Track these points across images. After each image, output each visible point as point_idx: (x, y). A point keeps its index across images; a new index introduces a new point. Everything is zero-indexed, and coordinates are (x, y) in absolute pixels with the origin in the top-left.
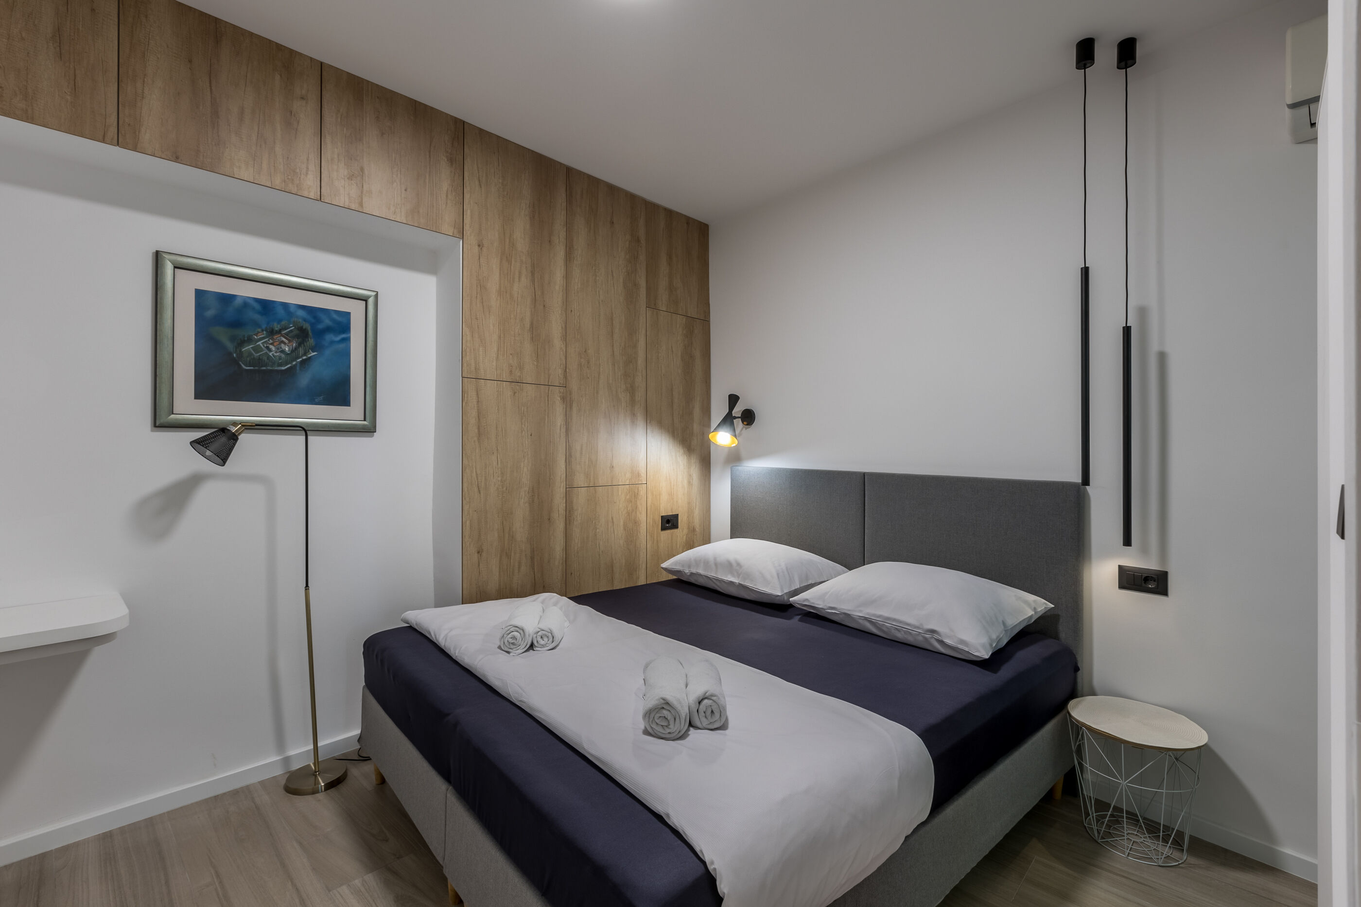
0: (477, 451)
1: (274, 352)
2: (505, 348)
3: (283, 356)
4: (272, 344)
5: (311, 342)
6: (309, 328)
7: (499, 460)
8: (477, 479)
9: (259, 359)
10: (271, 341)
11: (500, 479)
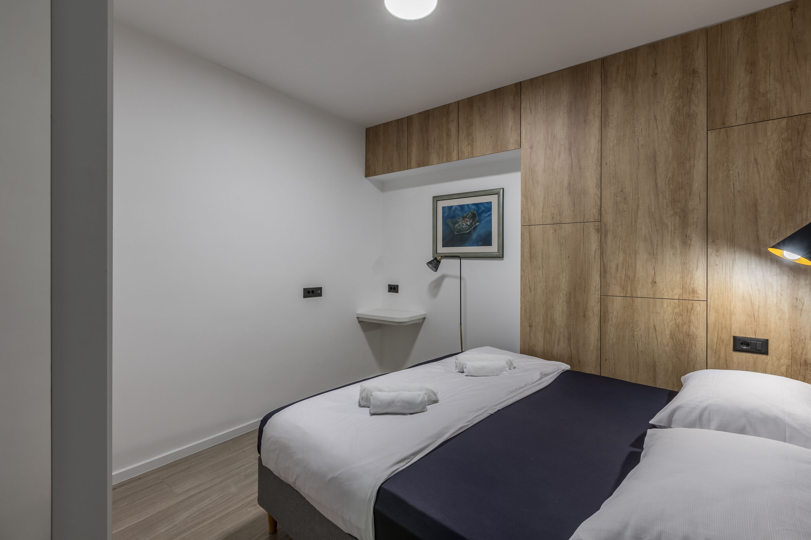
0: (529, 267)
1: (465, 226)
2: (549, 204)
3: (467, 227)
4: (464, 222)
5: (477, 218)
6: (476, 213)
7: (544, 273)
8: (529, 284)
9: (460, 229)
10: (464, 221)
11: (544, 284)
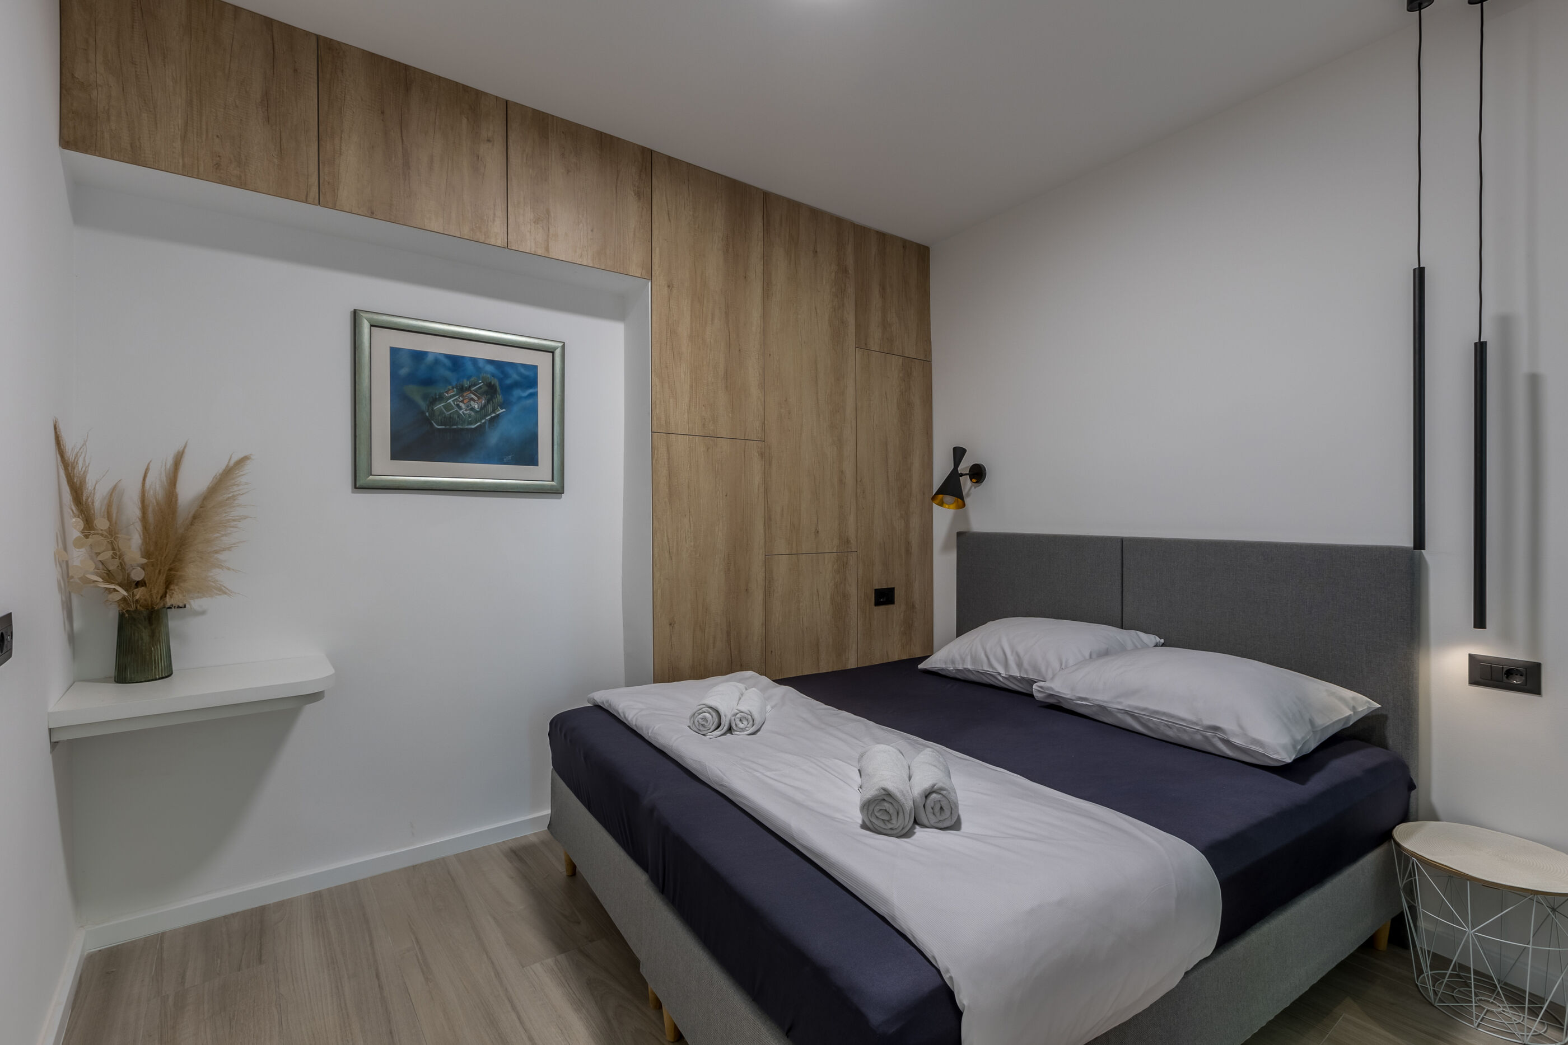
0: (668, 513)
1: (464, 411)
2: (698, 398)
3: (473, 413)
4: (462, 402)
5: (500, 398)
6: (497, 384)
7: (691, 522)
8: (669, 544)
9: (450, 417)
10: (461, 399)
11: (692, 544)
